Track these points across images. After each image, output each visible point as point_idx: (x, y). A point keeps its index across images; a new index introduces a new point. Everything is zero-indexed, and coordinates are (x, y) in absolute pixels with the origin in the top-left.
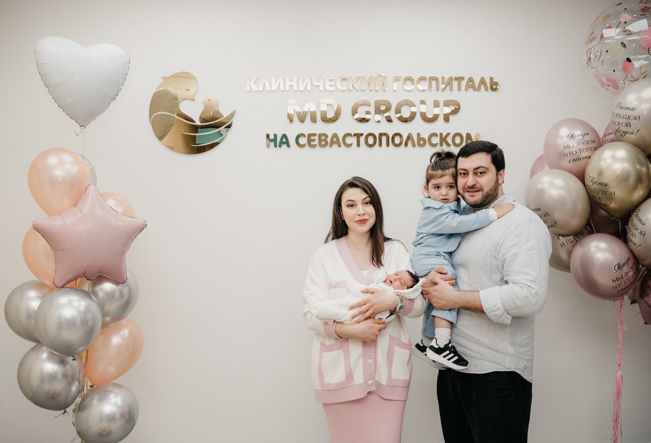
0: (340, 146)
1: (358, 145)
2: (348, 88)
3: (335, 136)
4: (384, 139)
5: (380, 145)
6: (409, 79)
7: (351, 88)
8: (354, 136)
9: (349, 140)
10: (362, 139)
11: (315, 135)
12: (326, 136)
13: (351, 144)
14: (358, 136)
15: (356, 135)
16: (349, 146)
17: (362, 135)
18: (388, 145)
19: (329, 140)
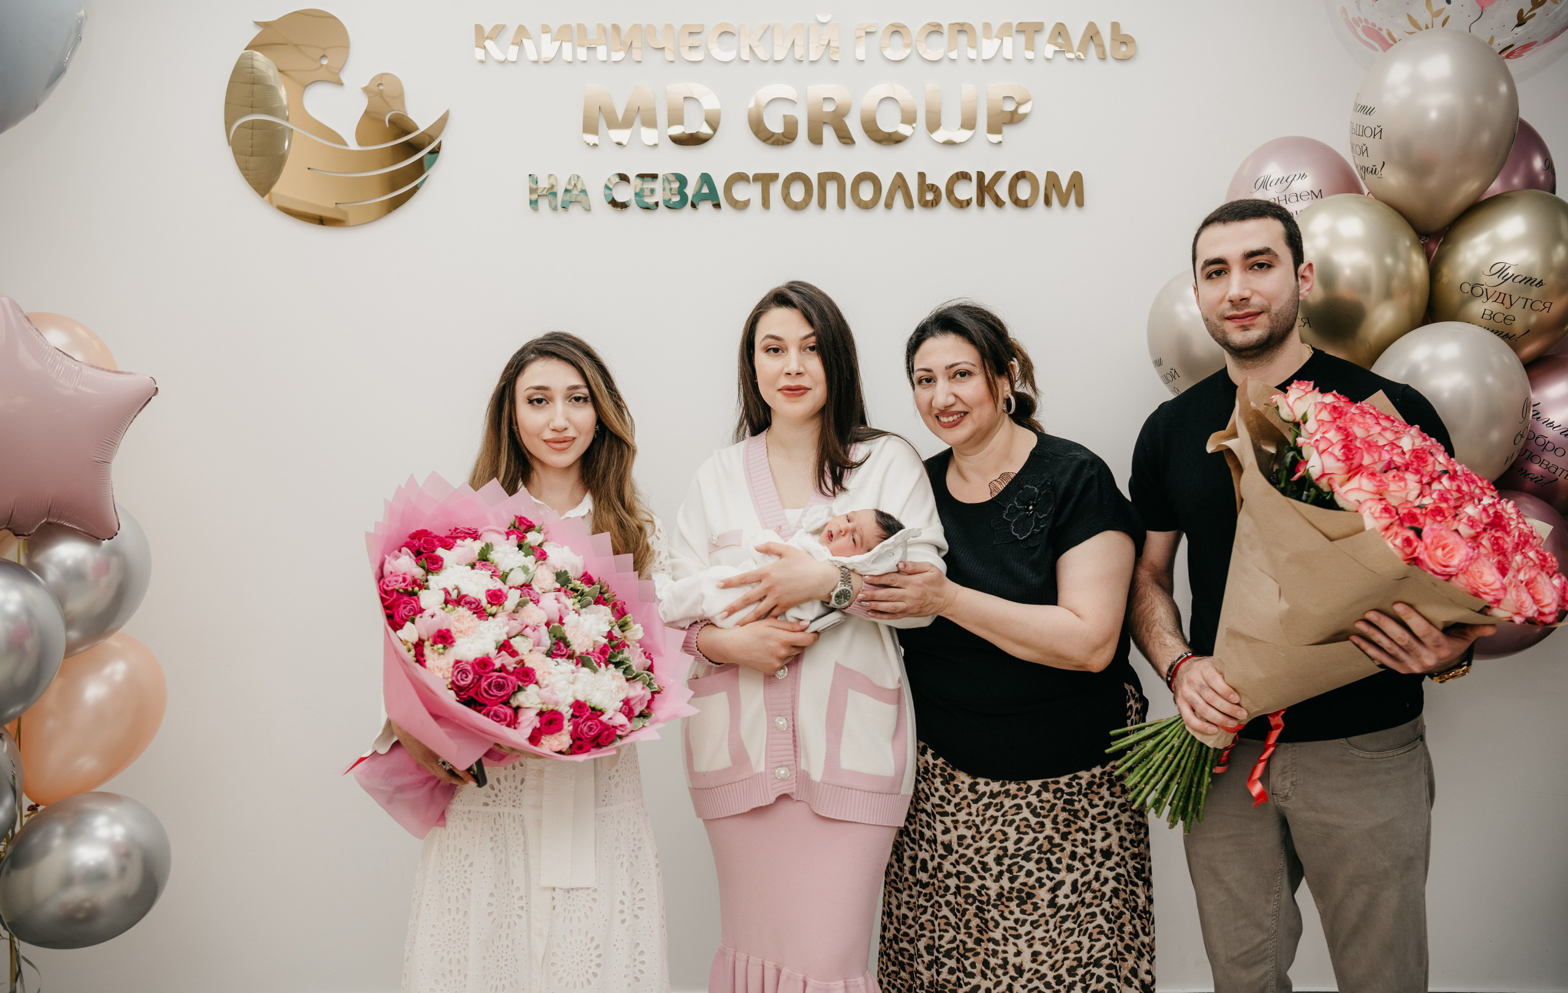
0: (717, 206)
1: (766, 203)
2: (739, 53)
3: (706, 179)
4: (832, 189)
5: (822, 204)
6: (897, 30)
7: (745, 55)
8: (753, 180)
9: (741, 192)
10: (776, 189)
11: (654, 177)
12: (682, 180)
13: (746, 204)
14: (766, 180)
15: (758, 178)
16: (741, 206)
17: (774, 177)
18: (842, 204)
19: (690, 191)
